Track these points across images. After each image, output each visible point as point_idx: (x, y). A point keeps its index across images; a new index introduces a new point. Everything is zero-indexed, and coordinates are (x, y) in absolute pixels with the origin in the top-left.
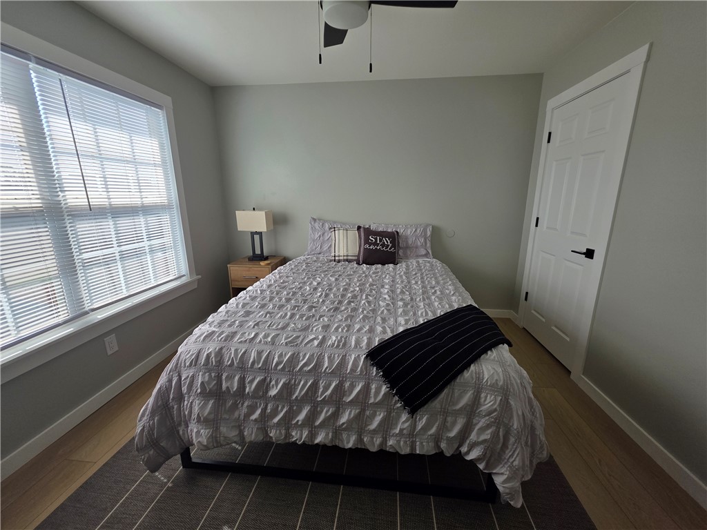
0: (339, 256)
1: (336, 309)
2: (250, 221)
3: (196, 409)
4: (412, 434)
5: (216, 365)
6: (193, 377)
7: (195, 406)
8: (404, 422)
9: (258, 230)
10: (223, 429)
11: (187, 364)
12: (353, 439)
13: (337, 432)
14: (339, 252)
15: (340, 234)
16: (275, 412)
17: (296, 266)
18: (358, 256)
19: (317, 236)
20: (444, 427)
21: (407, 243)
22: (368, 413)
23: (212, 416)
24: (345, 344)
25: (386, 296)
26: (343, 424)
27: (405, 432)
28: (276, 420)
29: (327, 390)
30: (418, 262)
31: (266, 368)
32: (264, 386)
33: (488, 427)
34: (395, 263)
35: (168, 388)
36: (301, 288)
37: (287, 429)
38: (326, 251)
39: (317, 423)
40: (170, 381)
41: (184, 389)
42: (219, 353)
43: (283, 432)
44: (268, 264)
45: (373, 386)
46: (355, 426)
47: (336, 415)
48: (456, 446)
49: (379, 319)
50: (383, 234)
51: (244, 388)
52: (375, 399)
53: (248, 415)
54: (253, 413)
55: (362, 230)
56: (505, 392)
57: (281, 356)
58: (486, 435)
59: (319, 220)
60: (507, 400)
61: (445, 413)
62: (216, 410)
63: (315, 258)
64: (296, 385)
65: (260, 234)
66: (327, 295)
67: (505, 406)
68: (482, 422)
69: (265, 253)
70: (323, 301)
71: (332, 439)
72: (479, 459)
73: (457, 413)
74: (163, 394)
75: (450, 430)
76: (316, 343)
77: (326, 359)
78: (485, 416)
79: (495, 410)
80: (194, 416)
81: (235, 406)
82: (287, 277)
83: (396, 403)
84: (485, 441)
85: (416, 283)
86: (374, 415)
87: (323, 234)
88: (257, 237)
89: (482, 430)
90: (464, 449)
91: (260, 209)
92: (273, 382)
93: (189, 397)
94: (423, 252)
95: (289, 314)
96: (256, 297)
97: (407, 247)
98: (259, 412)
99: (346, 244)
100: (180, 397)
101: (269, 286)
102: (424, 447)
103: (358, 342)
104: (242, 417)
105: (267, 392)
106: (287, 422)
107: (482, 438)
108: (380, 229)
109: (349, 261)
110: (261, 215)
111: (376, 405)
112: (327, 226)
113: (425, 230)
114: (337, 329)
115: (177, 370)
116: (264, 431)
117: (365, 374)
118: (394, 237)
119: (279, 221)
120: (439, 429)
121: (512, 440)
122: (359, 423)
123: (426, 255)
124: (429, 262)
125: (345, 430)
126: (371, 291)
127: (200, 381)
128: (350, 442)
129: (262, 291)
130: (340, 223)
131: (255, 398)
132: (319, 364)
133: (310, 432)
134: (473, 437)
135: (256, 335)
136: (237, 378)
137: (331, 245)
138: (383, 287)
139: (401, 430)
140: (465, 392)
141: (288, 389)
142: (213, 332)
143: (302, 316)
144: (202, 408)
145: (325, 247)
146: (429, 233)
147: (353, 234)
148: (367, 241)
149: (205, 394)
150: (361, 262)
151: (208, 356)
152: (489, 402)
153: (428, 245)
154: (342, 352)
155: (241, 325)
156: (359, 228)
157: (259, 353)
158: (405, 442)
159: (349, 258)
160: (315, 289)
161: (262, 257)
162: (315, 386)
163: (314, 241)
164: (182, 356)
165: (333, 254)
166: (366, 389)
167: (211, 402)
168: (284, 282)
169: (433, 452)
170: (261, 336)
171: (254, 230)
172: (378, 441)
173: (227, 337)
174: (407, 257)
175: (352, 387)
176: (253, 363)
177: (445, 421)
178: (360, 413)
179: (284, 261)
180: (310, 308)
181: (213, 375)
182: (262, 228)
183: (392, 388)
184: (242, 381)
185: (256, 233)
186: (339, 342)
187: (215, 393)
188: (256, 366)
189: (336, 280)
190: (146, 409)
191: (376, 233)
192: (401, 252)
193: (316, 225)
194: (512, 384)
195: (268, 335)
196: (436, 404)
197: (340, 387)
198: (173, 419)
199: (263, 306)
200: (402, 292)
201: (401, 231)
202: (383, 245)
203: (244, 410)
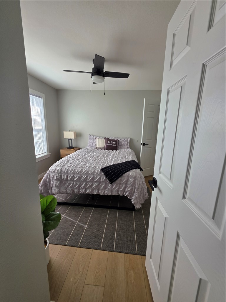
0: (98, 147)
1: (94, 161)
2: (68, 135)
3: (55, 184)
4: (111, 190)
5: (60, 172)
6: (54, 175)
7: (54, 183)
8: (110, 187)
9: (71, 138)
10: (62, 189)
11: (52, 172)
12: (96, 191)
13: (92, 190)
14: (98, 146)
15: (99, 140)
16: (76, 185)
17: (83, 150)
18: (104, 148)
19: (91, 141)
20: (119, 188)
21: (121, 144)
22: (100, 184)
23: (59, 185)
24: (95, 168)
25: (110, 158)
26: (94, 187)
27: (110, 189)
28: (76, 187)
29: (90, 178)
30: (124, 150)
31: (74, 173)
32: (73, 178)
33: (130, 187)
34: (116, 150)
35: (46, 179)
36: (85, 156)
37: (79, 189)
38: (94, 146)
39: (87, 187)
40: (47, 177)
41: (51, 179)
42: (61, 169)
43: (78, 190)
44: (74, 150)
45: (102, 177)
46: (97, 188)
47: (92, 185)
48: (123, 193)
49: (106, 163)
50: (113, 140)
51: (68, 178)
52: (102, 180)
53: (68, 186)
54: (70, 185)
55: (106, 139)
56: (135, 178)
57: (78, 170)
58: (130, 189)
59: (92, 135)
60: (135, 180)
61: (120, 184)
62: (60, 184)
63: (90, 148)
64: (82, 177)
65: (72, 139)
66: (92, 158)
67: (134, 181)
68: (129, 186)
69: (73, 147)
70: (91, 159)
71: (91, 192)
72: (128, 195)
73: (123, 184)
74: (45, 180)
75: (121, 189)
76: (88, 167)
77: (90, 171)
78: (130, 184)
79: (132, 182)
80: (54, 185)
81: (65, 183)
82: (80, 153)
83: (108, 181)
84: (129, 190)
85: (121, 155)
86: (102, 185)
87: (93, 140)
88: (70, 141)
89: (129, 188)
90: (124, 193)
91: (72, 131)
92: (76, 177)
93: (53, 181)
94: (127, 147)
95: (80, 161)
96: (70, 157)
97: (121, 145)
98: (72, 184)
99: (101, 143)
100: (50, 181)
101: (75, 155)
102: (115, 193)
103: (99, 167)
104: (67, 186)
105: (74, 179)
106: (79, 188)
107: (129, 189)
108: (113, 139)
109: (102, 149)
110: (72, 133)
111: (103, 182)
112: (95, 137)
113: (127, 140)
114: (94, 164)
115: (49, 174)
116: (73, 190)
117: (100, 174)
118: (117, 142)
119: (78, 135)
120: (118, 188)
121: (136, 190)
122: (98, 187)
123: (128, 148)
124: (128, 150)
125: (95, 189)
126: (106, 157)
127: (56, 176)
128: (95, 192)
129: (72, 156)
130: (99, 136)
131: (71, 181)
132: (88, 172)
133: (85, 190)
134: (126, 190)
135: (71, 165)
136: (66, 176)
137: (95, 144)
138: (110, 156)
139: (109, 189)
140: (125, 178)
141: (80, 178)
142: (59, 165)
143: (84, 162)
144: (56, 183)
145: (94, 145)
146: (129, 141)
147: (103, 140)
148: (107, 142)
149: (57, 180)
150: (105, 149)
151: (58, 170)
152: (131, 180)
153: (128, 144)
154: (94, 169)
155: (67, 163)
156: (105, 138)
157: (72, 169)
158: (110, 192)
159: (102, 148)
160: (89, 156)
161: (72, 148)
162: (87, 177)
163: (90, 142)
164: (51, 170)
165: (96, 147)
166: (100, 178)
167: (59, 182)
168: (79, 154)
169: (117, 195)
170: (72, 166)
171: (70, 138)
172: (103, 192)
173: (63, 166)
174: (121, 148)
175: (97, 177)
176: (70, 172)
177: (120, 186)
178: (98, 184)
179: (80, 149)
180: (87, 160)
181: (59, 175)
182: (72, 137)
183: (107, 178)
184: (67, 176)
185: (70, 139)
186: (94, 167)
187: (60, 180)
188: (71, 172)
189: (96, 154)
190: (40, 185)
191: (111, 140)
192: (119, 147)
193: (91, 137)
194: (137, 177)
195: (75, 165)
196: (118, 181)
197: (93, 177)
198: (47, 187)
199: (73, 159)
200: (116, 157)
201: (119, 140)
202: (113, 144)
203: (68, 184)
